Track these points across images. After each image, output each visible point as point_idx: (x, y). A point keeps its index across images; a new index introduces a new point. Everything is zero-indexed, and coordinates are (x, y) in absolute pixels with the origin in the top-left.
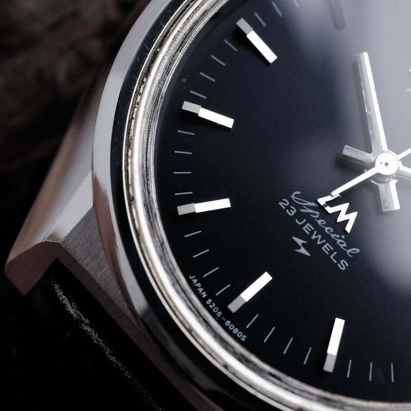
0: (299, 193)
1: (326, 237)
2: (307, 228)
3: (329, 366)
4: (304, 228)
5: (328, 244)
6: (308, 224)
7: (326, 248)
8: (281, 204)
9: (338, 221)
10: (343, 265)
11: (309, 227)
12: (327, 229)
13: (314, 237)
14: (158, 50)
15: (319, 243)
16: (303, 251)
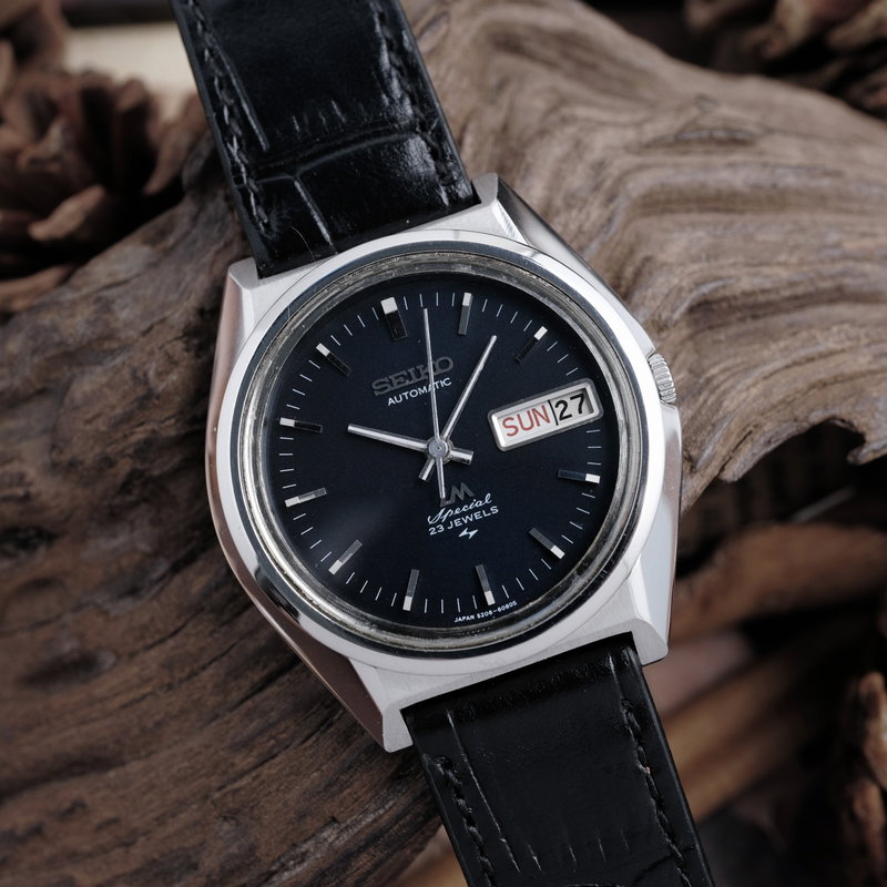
1: (469, 513)
2: (457, 523)
3: (560, 554)
7: (477, 516)
10: (495, 510)
16: (472, 534)
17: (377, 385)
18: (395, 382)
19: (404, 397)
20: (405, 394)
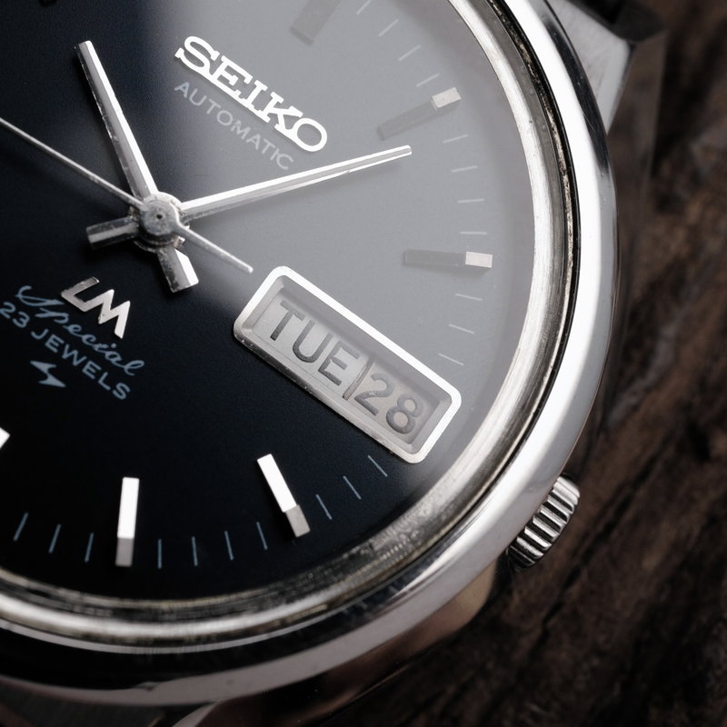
0: (28, 288)
2: (53, 342)
3: (124, 557)
4: (47, 344)
7: (90, 368)
10: (121, 391)
12: (85, 338)
13: (65, 356)
15: (76, 363)
16: (52, 381)
17: (193, 44)
18: (221, 71)
20: (214, 104)
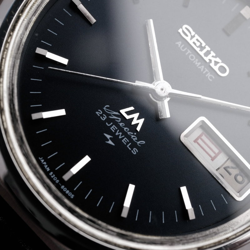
1: (125, 134)
5: (125, 138)
6: (114, 126)
8: (97, 113)
9: (132, 124)
11: (114, 127)
14: (20, 14)
19: (187, 51)
